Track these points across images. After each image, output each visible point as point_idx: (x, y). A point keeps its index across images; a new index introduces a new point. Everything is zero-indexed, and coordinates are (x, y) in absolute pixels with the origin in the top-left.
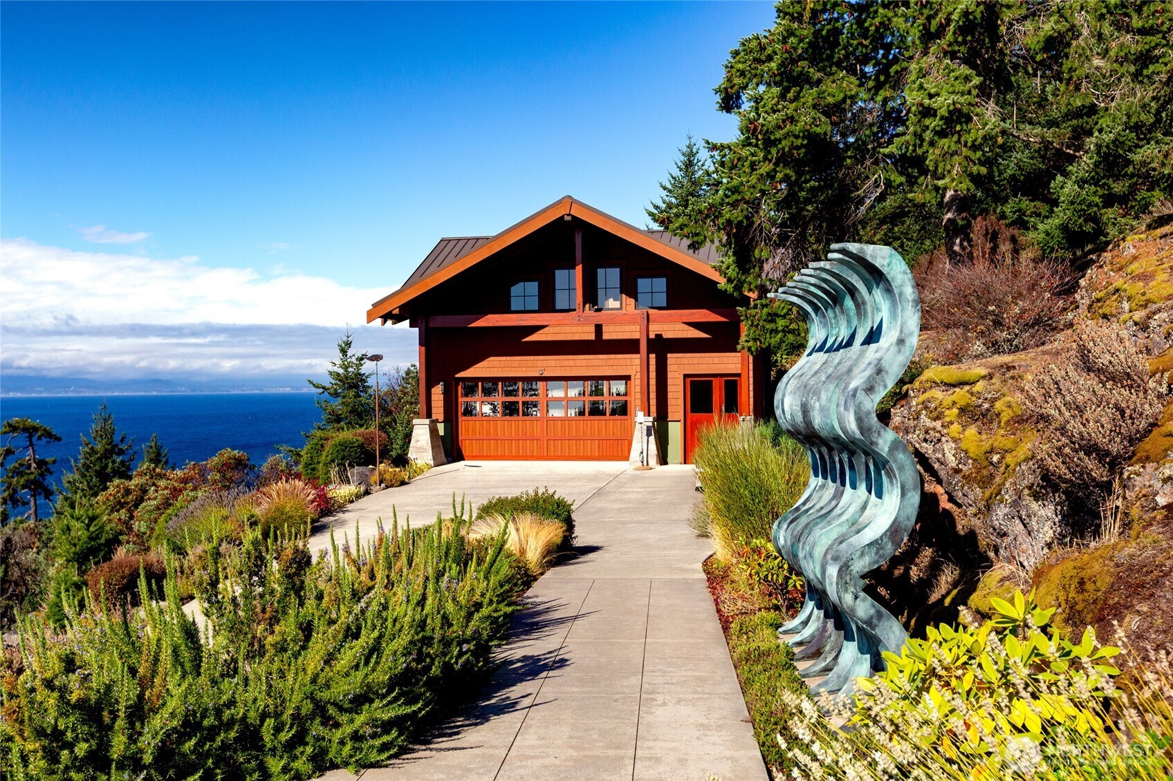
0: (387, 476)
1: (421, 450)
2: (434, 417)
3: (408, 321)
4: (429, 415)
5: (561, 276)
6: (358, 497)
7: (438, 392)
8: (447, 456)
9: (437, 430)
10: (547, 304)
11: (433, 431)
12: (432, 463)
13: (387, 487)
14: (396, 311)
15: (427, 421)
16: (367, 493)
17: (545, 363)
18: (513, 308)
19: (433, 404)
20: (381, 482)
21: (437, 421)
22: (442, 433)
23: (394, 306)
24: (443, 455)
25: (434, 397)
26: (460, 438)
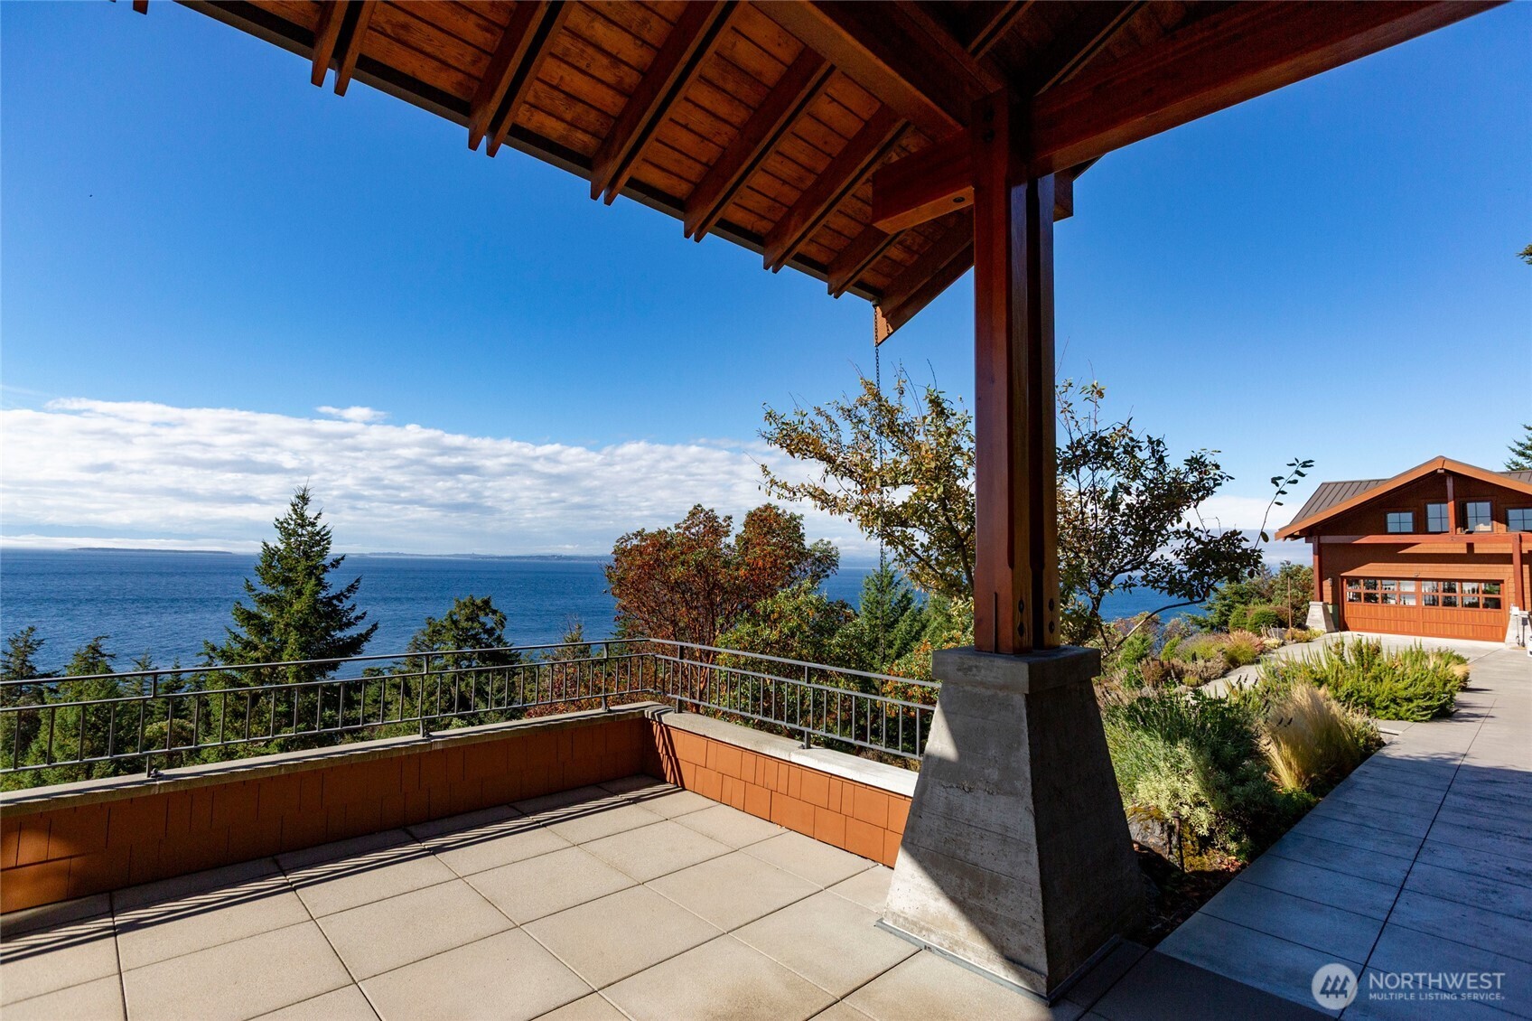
0: (1296, 635)
1: (1317, 621)
2: (1325, 601)
3: (1304, 538)
4: (1321, 600)
5: (1432, 509)
6: (1279, 646)
7: (1327, 584)
8: (1335, 627)
9: (1328, 609)
10: (1421, 527)
11: (1325, 610)
12: (1326, 631)
13: (1297, 642)
14: (1297, 533)
15: (1321, 603)
16: (1283, 644)
17: (1420, 569)
18: (1389, 531)
19: (1324, 592)
20: (1293, 639)
21: (1328, 603)
22: (1331, 612)
23: (1296, 530)
24: (1333, 626)
25: (1324, 588)
26: (1346, 616)
